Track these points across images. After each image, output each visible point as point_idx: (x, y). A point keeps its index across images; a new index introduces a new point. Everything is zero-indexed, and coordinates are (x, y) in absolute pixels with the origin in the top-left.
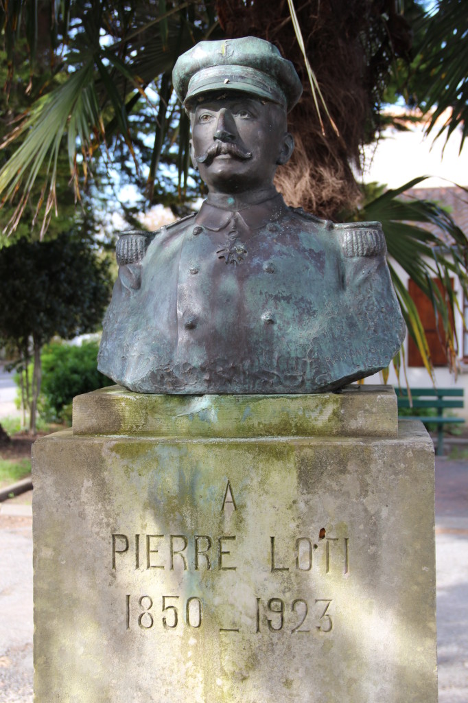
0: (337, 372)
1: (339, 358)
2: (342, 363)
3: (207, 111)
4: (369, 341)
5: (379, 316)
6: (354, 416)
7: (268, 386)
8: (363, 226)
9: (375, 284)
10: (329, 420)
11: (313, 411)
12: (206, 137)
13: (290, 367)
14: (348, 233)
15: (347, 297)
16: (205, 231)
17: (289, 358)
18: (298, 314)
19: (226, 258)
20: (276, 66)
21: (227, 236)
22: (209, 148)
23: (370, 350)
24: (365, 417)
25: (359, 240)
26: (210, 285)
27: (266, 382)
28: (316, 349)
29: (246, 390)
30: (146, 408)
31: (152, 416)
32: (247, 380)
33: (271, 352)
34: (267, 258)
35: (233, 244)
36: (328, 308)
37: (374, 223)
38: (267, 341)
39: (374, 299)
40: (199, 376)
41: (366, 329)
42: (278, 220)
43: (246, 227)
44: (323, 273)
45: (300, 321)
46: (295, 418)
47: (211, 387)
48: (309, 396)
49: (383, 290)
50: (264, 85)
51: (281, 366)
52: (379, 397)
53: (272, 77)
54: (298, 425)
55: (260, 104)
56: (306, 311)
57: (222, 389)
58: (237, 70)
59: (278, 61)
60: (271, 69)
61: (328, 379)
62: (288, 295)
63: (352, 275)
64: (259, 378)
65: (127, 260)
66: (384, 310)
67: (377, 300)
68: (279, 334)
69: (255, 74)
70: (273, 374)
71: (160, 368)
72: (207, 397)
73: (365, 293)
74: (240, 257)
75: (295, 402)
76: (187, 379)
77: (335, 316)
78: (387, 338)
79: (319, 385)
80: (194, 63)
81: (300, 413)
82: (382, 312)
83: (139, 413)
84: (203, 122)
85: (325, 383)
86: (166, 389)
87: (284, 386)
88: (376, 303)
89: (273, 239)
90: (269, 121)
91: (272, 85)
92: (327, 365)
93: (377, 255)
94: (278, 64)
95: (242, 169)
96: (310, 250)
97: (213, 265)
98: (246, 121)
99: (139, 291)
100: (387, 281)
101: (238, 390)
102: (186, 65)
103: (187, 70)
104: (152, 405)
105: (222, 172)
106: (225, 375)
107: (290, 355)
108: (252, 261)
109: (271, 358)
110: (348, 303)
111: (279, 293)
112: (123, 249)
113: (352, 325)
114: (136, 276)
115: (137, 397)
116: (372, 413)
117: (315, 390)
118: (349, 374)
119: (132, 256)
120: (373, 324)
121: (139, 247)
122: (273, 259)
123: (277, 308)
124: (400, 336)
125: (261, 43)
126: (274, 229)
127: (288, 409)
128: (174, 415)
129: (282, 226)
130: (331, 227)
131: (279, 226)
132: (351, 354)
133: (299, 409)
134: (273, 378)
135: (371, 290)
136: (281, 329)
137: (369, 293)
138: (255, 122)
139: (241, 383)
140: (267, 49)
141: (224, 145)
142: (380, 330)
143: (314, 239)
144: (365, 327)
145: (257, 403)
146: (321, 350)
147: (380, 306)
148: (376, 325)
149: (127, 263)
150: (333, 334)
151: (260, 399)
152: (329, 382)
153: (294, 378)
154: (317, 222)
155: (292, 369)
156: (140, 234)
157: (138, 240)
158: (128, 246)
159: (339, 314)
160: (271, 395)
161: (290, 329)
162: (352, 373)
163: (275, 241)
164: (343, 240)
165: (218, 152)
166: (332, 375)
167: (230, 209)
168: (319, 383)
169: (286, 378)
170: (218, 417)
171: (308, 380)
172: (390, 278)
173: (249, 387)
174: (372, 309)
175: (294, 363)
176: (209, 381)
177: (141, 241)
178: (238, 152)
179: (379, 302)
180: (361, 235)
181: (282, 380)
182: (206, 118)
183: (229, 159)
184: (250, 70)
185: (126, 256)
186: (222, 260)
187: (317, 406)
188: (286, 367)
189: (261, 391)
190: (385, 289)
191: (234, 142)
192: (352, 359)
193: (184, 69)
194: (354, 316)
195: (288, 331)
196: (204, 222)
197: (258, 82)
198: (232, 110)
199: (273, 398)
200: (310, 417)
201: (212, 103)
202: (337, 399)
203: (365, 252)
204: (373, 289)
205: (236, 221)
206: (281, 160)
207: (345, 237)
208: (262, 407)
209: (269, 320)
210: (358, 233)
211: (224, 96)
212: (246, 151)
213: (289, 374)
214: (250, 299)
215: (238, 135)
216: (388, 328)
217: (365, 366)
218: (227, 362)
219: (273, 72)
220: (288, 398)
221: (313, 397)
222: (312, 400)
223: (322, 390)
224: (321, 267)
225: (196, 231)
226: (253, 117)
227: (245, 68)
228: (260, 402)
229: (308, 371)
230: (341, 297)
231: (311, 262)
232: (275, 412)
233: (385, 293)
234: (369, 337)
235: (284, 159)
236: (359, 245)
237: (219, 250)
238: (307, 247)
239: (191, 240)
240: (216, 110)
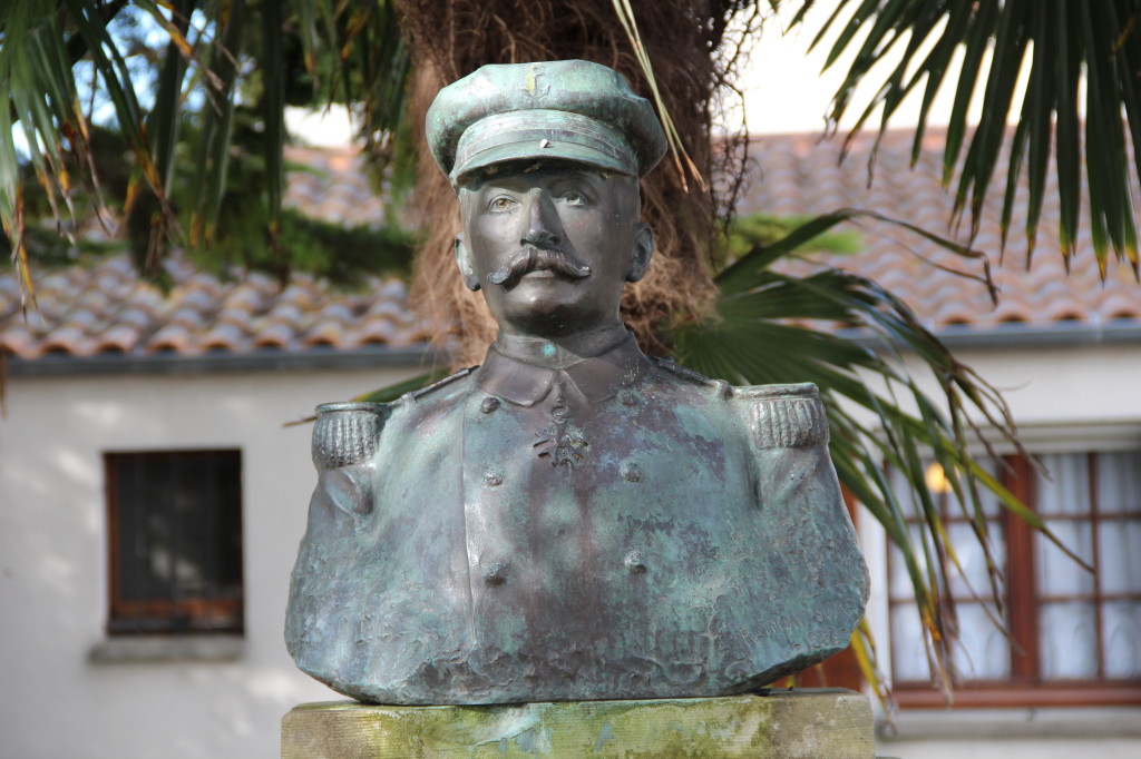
0: (762, 656)
1: (764, 632)
2: (771, 643)
3: (504, 191)
4: (812, 601)
5: (825, 556)
6: (796, 735)
7: (641, 686)
8: (788, 393)
9: (813, 497)
10: (754, 744)
11: (723, 727)
12: (504, 238)
13: (679, 649)
14: (762, 406)
15: (766, 523)
16: (504, 405)
17: (677, 634)
18: (687, 555)
19: (553, 456)
20: (626, 112)
21: (549, 415)
22: (513, 259)
23: (815, 618)
24: (817, 736)
25: (783, 418)
26: (527, 505)
27: (637, 678)
28: (723, 617)
29: (602, 693)
30: (419, 731)
31: (432, 746)
32: (604, 675)
33: (644, 623)
34: (625, 454)
35: (562, 432)
36: (737, 543)
37: (805, 385)
38: (636, 603)
39: (813, 524)
40: (517, 670)
41: (806, 579)
42: (635, 383)
43: (582, 398)
44: (723, 479)
45: (692, 568)
46: (693, 741)
47: (539, 689)
48: (715, 700)
49: (828, 507)
50: (606, 146)
51: (664, 649)
52: (840, 698)
53: (617, 129)
54: (699, 753)
55: (599, 179)
56: (700, 548)
57: (558, 693)
58: (557, 119)
59: (630, 103)
60: (616, 116)
61: (747, 669)
62: (667, 519)
63: (773, 481)
64: (625, 671)
65: (342, 458)
66: (832, 544)
67: (819, 527)
68: (657, 592)
69: (590, 126)
70: (650, 662)
71: (443, 657)
72: (533, 706)
73: (796, 514)
74: (578, 454)
75: (692, 711)
76: (493, 676)
77: (751, 557)
78: (840, 595)
79: (732, 681)
80: (475, 103)
81: (701, 731)
82: (829, 548)
83: (406, 741)
84: (496, 210)
85: (743, 676)
86: (454, 695)
87: (670, 684)
88: (818, 532)
89: (631, 419)
90: (614, 208)
91: (617, 142)
92: (744, 644)
93: (814, 443)
94: (630, 108)
95: (571, 296)
96: (698, 437)
97: (528, 470)
98: (577, 210)
99: (371, 517)
100: (834, 492)
101: (587, 694)
102: (459, 107)
103: (461, 115)
104: (431, 727)
105: (539, 302)
106: (564, 667)
107: (678, 628)
108: (599, 461)
109: (645, 634)
110: (770, 533)
111: (652, 517)
112: (333, 438)
113: (780, 573)
114: (363, 488)
115: (402, 712)
116: (829, 728)
117: (726, 690)
118: (782, 661)
119: (352, 451)
120: (816, 570)
121: (365, 436)
122: (636, 456)
123: (649, 545)
124: (862, 590)
125: (599, 73)
126: (632, 401)
127: (679, 726)
128: (472, 743)
129: (643, 395)
130: (728, 394)
131: (637, 394)
132: (783, 625)
133: (699, 724)
134: (649, 669)
135: (808, 507)
136: (659, 582)
137: (803, 513)
138: (592, 211)
139: (593, 681)
140: (609, 82)
141: (543, 255)
142: (828, 581)
143: (702, 417)
144: (802, 577)
145: (623, 716)
146: (733, 618)
147: (825, 538)
148: (820, 573)
149: (341, 464)
150: (750, 589)
151: (628, 708)
152: (750, 676)
153: (687, 669)
154: (702, 384)
155: (683, 652)
156: (365, 409)
157: (363, 419)
158: (343, 431)
159: (756, 554)
160: (648, 701)
161: (675, 582)
162: (787, 659)
163: (634, 422)
164: (752, 418)
165: (531, 266)
166: (755, 662)
167: (547, 364)
168: (732, 678)
169: (673, 669)
170: (553, 744)
171: (713, 672)
172: (839, 486)
173: (607, 687)
174: (812, 544)
175: (686, 642)
176: (534, 679)
177: (369, 423)
178: (567, 266)
179: (822, 530)
180: (785, 408)
181: (667, 674)
182: (502, 204)
183: (551, 279)
184: (580, 118)
185: (340, 451)
186: (545, 458)
187: (731, 718)
188: (671, 649)
189: (629, 693)
190: (832, 507)
191: (557, 247)
192: (785, 632)
193: (455, 113)
194: (782, 555)
195: (672, 586)
196: (501, 388)
197: (596, 140)
198: (553, 191)
199: (651, 705)
200: (719, 739)
201: (514, 178)
202: (766, 704)
203: (793, 440)
204: (811, 506)
205: (563, 387)
206: (634, 274)
207: (756, 414)
208: (632, 722)
209: (639, 567)
210: (779, 406)
211: (537, 167)
212: (580, 265)
213: (678, 663)
214: (602, 529)
215: (565, 235)
216: (841, 577)
217: (809, 647)
218: (566, 643)
219: (620, 121)
220: (678, 705)
221: (722, 701)
222: (721, 708)
223: (737, 690)
224: (719, 470)
225: (486, 406)
226: (589, 202)
227: (570, 116)
228: (628, 713)
229: (711, 656)
230: (756, 521)
231: (700, 460)
232: (656, 731)
233: (832, 512)
234: (810, 593)
235: (639, 271)
236: (783, 426)
237: (538, 441)
238: (692, 433)
239: (479, 422)
240: (523, 189)
